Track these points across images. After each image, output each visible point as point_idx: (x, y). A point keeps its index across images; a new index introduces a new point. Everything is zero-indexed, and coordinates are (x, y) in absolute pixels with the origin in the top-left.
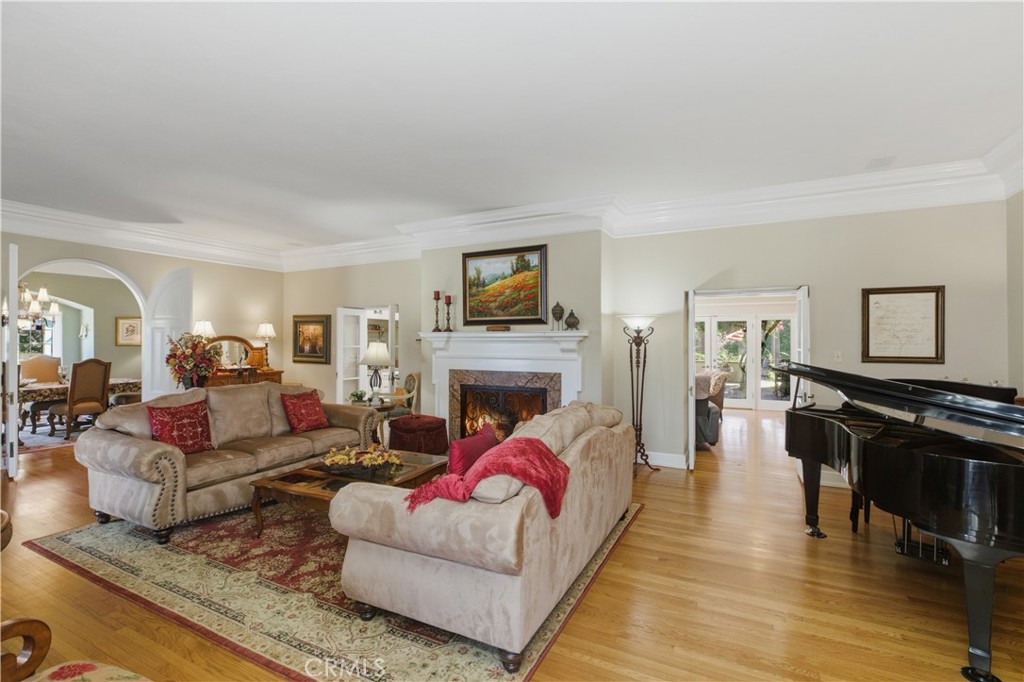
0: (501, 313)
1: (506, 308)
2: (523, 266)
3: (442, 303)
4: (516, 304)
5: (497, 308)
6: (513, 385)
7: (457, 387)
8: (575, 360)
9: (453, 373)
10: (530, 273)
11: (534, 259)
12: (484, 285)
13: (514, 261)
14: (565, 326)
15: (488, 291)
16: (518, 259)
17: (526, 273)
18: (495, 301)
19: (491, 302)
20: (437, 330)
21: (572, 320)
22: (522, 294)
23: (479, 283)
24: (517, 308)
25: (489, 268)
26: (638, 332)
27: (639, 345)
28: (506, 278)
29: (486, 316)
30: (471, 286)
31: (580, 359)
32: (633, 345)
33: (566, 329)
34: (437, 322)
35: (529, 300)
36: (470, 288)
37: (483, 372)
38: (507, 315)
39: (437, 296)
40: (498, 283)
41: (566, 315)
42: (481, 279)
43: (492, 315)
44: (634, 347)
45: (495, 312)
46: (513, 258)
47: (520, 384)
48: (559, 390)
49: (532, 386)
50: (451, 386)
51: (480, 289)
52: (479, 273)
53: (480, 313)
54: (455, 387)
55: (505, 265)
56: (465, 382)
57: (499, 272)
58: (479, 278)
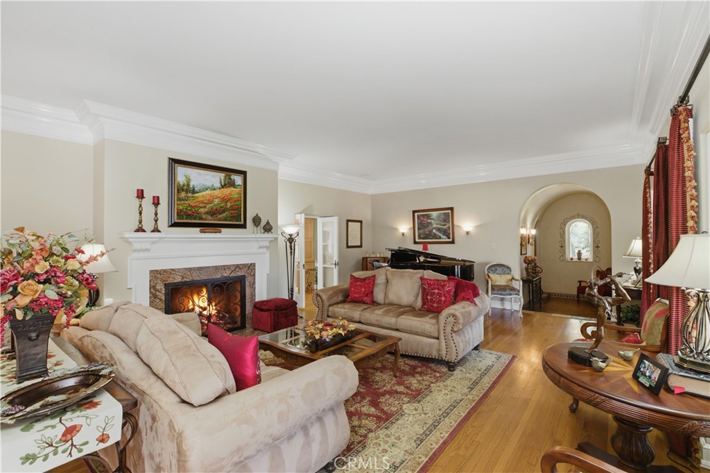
0: (209, 217)
1: (214, 214)
2: (229, 184)
3: (147, 202)
4: (224, 212)
5: (207, 213)
6: (219, 277)
7: (160, 286)
8: (265, 254)
9: (155, 274)
10: (235, 189)
11: (238, 180)
12: (194, 192)
13: (223, 178)
14: (263, 231)
15: (197, 198)
16: (225, 177)
17: (232, 189)
18: (205, 207)
19: (201, 207)
20: (140, 230)
21: (268, 227)
22: (229, 205)
23: (187, 189)
24: (224, 215)
25: (199, 179)
26: (291, 235)
27: (291, 243)
28: (215, 189)
29: (195, 219)
30: (179, 191)
31: (268, 252)
32: (288, 242)
33: (264, 233)
34: (140, 222)
35: (234, 210)
36: (178, 192)
37: (190, 269)
38: (216, 220)
39: (140, 195)
40: (207, 192)
41: (263, 223)
42: (191, 186)
43: (201, 218)
44: (288, 244)
45: (204, 216)
46: (222, 175)
47: (225, 275)
48: (254, 275)
49: (235, 275)
50: (152, 287)
51: (190, 195)
52: (189, 181)
53: (189, 216)
54: (158, 287)
55: (215, 179)
56: (171, 281)
57: (209, 184)
58: (188, 185)
